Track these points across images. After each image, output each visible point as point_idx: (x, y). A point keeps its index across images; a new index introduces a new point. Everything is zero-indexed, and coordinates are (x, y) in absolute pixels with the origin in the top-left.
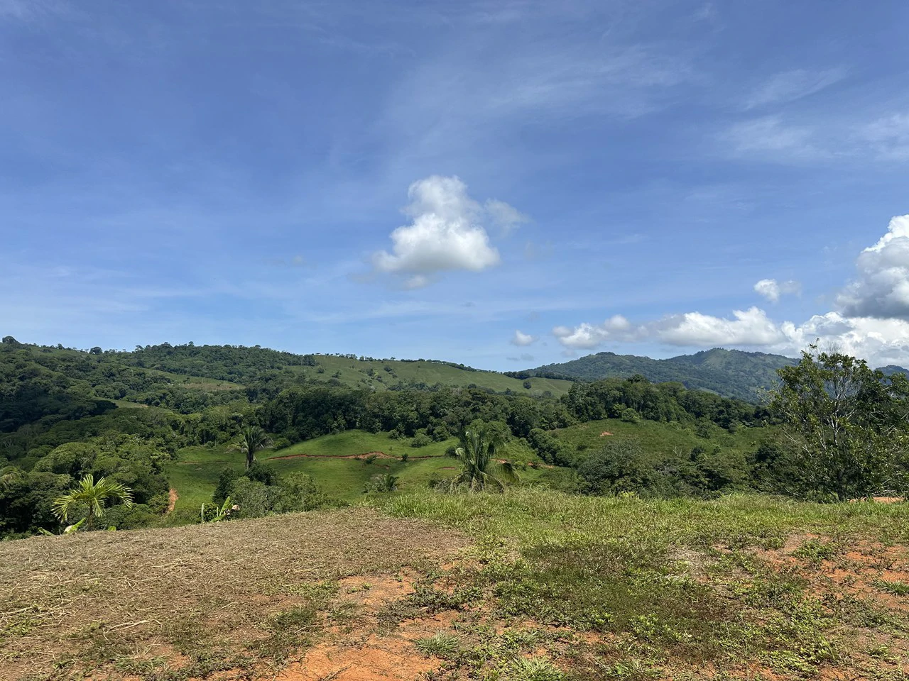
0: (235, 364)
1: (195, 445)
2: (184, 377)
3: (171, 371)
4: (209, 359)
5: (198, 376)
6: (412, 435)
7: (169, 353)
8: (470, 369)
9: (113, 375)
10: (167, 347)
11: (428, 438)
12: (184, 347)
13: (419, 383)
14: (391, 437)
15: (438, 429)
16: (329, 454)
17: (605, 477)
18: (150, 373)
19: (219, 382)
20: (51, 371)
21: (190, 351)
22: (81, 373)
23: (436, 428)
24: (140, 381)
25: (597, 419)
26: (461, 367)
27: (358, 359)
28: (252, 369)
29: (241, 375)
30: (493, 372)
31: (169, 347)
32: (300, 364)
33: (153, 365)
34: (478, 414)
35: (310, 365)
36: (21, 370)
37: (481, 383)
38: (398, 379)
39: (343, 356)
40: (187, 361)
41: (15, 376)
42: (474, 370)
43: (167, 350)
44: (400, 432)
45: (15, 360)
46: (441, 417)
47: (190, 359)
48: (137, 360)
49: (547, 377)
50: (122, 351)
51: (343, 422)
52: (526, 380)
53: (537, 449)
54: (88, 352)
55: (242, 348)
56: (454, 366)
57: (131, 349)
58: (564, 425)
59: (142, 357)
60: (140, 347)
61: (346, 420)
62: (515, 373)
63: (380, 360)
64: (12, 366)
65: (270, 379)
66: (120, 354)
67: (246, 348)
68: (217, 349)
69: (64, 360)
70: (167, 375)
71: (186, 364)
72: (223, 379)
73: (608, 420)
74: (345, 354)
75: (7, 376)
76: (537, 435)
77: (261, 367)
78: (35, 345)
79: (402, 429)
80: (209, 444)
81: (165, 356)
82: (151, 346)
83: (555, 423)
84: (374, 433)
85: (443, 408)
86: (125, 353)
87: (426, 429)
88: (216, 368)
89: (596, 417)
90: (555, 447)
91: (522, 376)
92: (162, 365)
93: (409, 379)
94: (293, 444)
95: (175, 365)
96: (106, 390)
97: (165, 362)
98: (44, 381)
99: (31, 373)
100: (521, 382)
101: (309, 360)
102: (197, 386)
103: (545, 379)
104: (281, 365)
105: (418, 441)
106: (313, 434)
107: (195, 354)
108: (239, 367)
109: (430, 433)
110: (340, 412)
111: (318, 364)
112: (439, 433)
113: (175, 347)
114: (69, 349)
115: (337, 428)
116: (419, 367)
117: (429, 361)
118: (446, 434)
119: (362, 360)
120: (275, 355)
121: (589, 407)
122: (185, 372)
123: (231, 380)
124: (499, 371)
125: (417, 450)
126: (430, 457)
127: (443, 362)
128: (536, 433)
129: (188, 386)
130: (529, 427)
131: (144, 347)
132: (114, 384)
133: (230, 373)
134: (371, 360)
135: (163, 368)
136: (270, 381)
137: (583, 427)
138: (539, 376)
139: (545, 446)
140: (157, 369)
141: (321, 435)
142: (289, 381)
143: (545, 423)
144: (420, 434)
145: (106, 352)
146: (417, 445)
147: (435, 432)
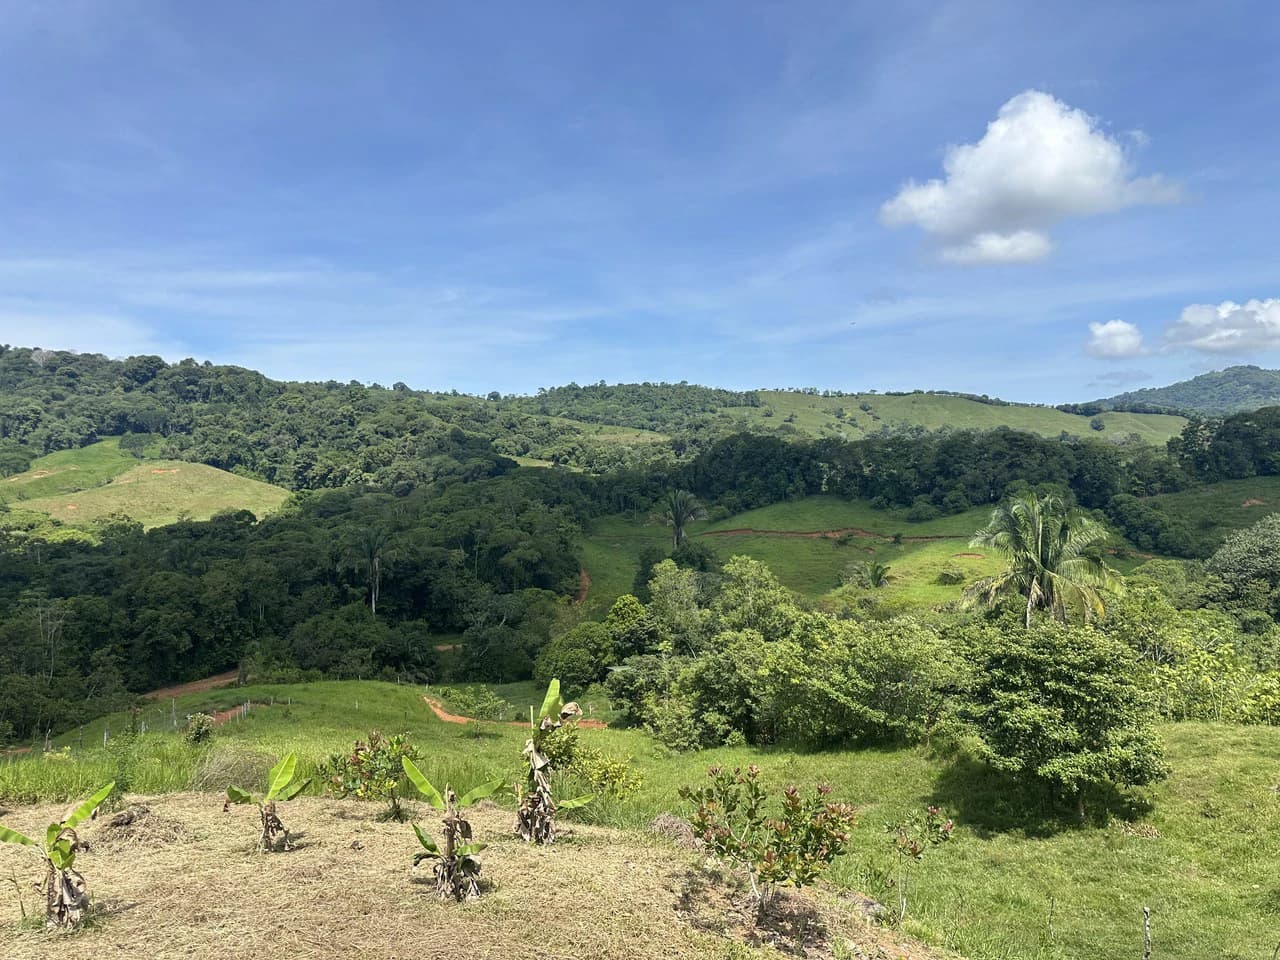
0: (657, 407)
1: (610, 514)
2: (596, 426)
3: (580, 419)
4: (625, 402)
5: (613, 424)
6: (909, 504)
7: (577, 396)
8: (999, 403)
9: (513, 426)
10: (574, 389)
11: (933, 510)
12: (594, 388)
13: (914, 426)
14: (874, 507)
15: (951, 495)
16: (783, 530)
17: (1259, 575)
18: (555, 422)
19: (638, 432)
20: (445, 423)
21: (602, 392)
22: (478, 424)
23: (948, 494)
24: (545, 433)
25: (1237, 478)
26: (984, 400)
27: (821, 394)
28: (678, 413)
29: (664, 421)
30: (1038, 406)
31: (577, 388)
32: (740, 405)
33: (560, 412)
34: (1019, 472)
35: (753, 405)
36: (411, 422)
37: (1017, 424)
38: (880, 422)
39: (799, 392)
40: (599, 405)
41: (406, 429)
42: (1005, 404)
43: (575, 392)
44: (890, 500)
45: (405, 411)
46: (955, 477)
47: (603, 403)
48: (540, 407)
49: (1134, 410)
50: (524, 396)
51: (802, 484)
52: (1095, 417)
53: (1123, 528)
54: (486, 398)
55: (665, 386)
56: (971, 398)
57: (533, 393)
58: (1172, 487)
59: (545, 402)
60: (543, 389)
61: (806, 482)
62: (1075, 406)
63: (853, 395)
64: (402, 417)
65: (701, 426)
66: (521, 399)
67: (669, 386)
68: (633, 388)
69: (459, 409)
70: (576, 424)
71: (599, 409)
72: (642, 427)
73: (1259, 479)
74: (801, 389)
75: (398, 430)
76: (1123, 505)
77: (689, 411)
78: (427, 392)
79: (892, 495)
80: (628, 513)
81: (573, 400)
82: (556, 388)
83: (1157, 486)
84: (849, 501)
85: (958, 463)
86: (526, 398)
87: (931, 496)
88: (634, 414)
89: (1235, 474)
90: (1158, 524)
91: (1088, 411)
92: (569, 412)
93: (896, 421)
94: (734, 514)
95: (587, 411)
96: (506, 444)
97: (573, 408)
98: (438, 435)
99: (423, 426)
100: (1088, 420)
101: (752, 399)
102: (612, 438)
103: (1128, 415)
104: (714, 407)
105: (918, 513)
106: (761, 502)
107: (608, 396)
108: (662, 412)
109: (937, 501)
110: (797, 469)
111: (764, 403)
112: (952, 502)
113: (585, 388)
114: (464, 395)
115: (794, 492)
116: (914, 402)
117: (931, 393)
118: (964, 502)
119: (826, 396)
120: (706, 393)
121: (1221, 458)
122: (597, 420)
123: (652, 429)
124: (1049, 404)
125: (917, 526)
126: (939, 537)
127: (954, 393)
128: (1122, 502)
129: (602, 438)
130: (1109, 491)
131: (548, 389)
132: (515, 437)
133: (651, 420)
134: (840, 395)
135: (571, 416)
136: (702, 430)
137: (1209, 492)
138: (1118, 408)
139: (1137, 522)
140: (565, 416)
141: (772, 503)
142: (725, 428)
143: (1138, 485)
144: (921, 504)
145: (506, 397)
146: (916, 519)
147: (946, 499)
